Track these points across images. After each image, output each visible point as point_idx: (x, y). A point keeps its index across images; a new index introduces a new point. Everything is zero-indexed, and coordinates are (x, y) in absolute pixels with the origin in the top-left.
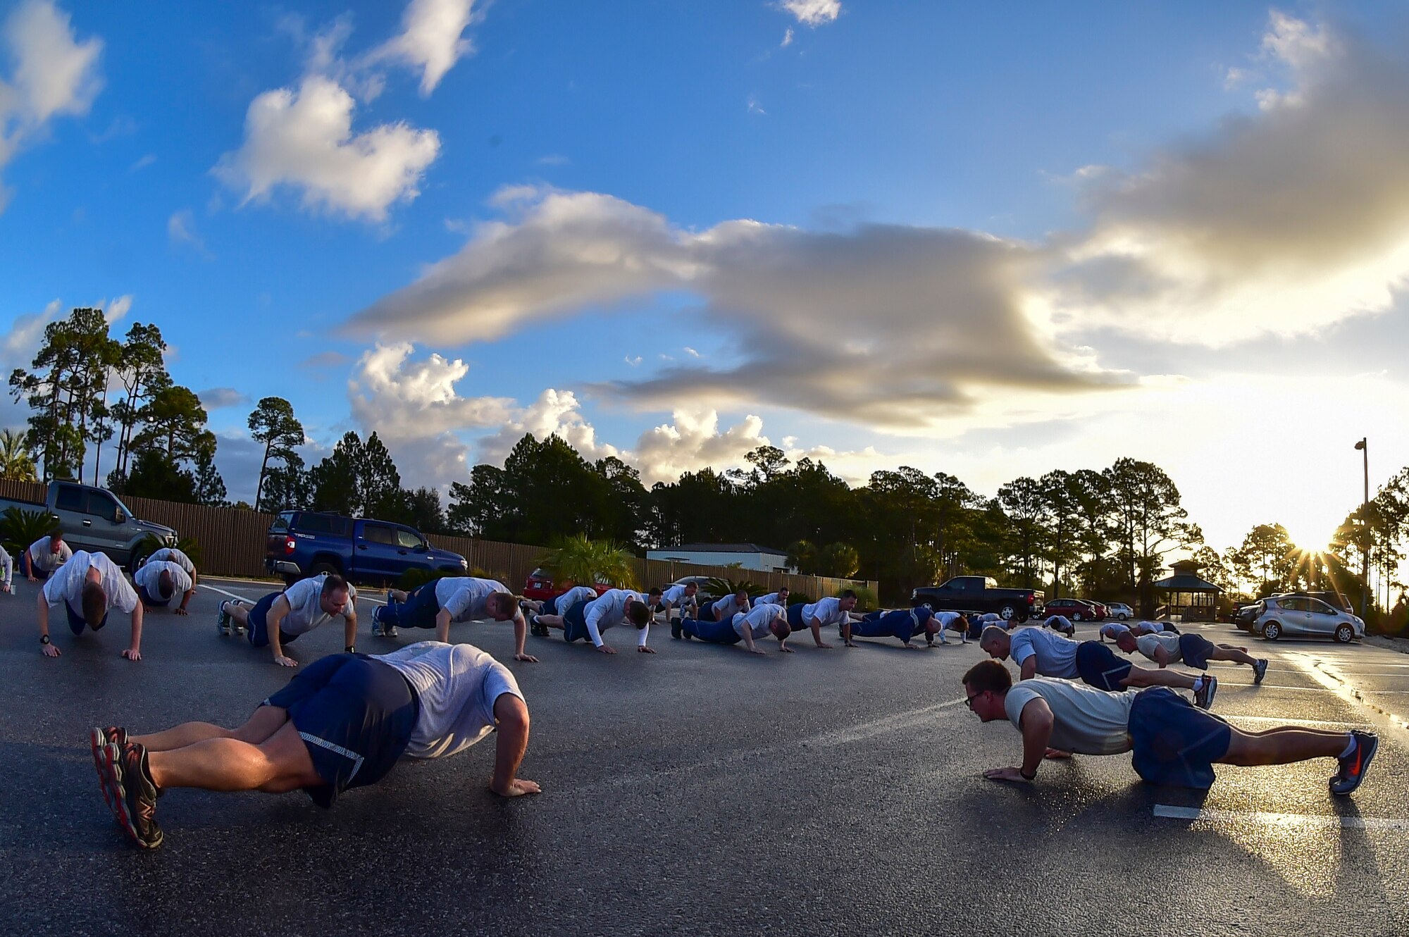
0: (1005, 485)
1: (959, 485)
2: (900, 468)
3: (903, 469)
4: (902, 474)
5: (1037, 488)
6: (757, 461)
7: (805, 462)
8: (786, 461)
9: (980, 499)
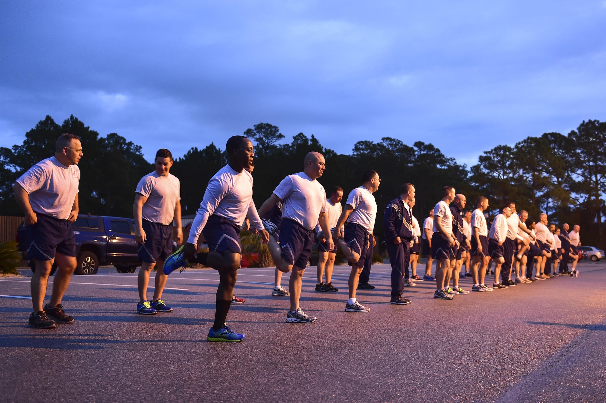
0: (485, 152)
1: (435, 152)
2: (383, 139)
3: (385, 140)
4: (385, 144)
5: (513, 154)
6: (256, 136)
7: (301, 137)
8: (281, 136)
9: (450, 162)
